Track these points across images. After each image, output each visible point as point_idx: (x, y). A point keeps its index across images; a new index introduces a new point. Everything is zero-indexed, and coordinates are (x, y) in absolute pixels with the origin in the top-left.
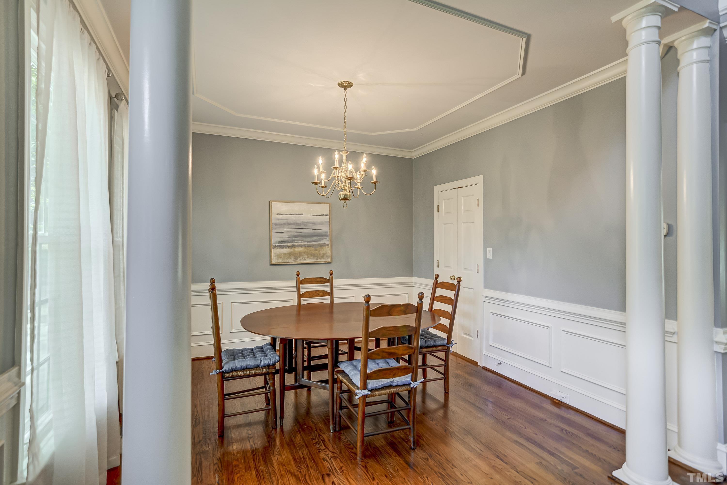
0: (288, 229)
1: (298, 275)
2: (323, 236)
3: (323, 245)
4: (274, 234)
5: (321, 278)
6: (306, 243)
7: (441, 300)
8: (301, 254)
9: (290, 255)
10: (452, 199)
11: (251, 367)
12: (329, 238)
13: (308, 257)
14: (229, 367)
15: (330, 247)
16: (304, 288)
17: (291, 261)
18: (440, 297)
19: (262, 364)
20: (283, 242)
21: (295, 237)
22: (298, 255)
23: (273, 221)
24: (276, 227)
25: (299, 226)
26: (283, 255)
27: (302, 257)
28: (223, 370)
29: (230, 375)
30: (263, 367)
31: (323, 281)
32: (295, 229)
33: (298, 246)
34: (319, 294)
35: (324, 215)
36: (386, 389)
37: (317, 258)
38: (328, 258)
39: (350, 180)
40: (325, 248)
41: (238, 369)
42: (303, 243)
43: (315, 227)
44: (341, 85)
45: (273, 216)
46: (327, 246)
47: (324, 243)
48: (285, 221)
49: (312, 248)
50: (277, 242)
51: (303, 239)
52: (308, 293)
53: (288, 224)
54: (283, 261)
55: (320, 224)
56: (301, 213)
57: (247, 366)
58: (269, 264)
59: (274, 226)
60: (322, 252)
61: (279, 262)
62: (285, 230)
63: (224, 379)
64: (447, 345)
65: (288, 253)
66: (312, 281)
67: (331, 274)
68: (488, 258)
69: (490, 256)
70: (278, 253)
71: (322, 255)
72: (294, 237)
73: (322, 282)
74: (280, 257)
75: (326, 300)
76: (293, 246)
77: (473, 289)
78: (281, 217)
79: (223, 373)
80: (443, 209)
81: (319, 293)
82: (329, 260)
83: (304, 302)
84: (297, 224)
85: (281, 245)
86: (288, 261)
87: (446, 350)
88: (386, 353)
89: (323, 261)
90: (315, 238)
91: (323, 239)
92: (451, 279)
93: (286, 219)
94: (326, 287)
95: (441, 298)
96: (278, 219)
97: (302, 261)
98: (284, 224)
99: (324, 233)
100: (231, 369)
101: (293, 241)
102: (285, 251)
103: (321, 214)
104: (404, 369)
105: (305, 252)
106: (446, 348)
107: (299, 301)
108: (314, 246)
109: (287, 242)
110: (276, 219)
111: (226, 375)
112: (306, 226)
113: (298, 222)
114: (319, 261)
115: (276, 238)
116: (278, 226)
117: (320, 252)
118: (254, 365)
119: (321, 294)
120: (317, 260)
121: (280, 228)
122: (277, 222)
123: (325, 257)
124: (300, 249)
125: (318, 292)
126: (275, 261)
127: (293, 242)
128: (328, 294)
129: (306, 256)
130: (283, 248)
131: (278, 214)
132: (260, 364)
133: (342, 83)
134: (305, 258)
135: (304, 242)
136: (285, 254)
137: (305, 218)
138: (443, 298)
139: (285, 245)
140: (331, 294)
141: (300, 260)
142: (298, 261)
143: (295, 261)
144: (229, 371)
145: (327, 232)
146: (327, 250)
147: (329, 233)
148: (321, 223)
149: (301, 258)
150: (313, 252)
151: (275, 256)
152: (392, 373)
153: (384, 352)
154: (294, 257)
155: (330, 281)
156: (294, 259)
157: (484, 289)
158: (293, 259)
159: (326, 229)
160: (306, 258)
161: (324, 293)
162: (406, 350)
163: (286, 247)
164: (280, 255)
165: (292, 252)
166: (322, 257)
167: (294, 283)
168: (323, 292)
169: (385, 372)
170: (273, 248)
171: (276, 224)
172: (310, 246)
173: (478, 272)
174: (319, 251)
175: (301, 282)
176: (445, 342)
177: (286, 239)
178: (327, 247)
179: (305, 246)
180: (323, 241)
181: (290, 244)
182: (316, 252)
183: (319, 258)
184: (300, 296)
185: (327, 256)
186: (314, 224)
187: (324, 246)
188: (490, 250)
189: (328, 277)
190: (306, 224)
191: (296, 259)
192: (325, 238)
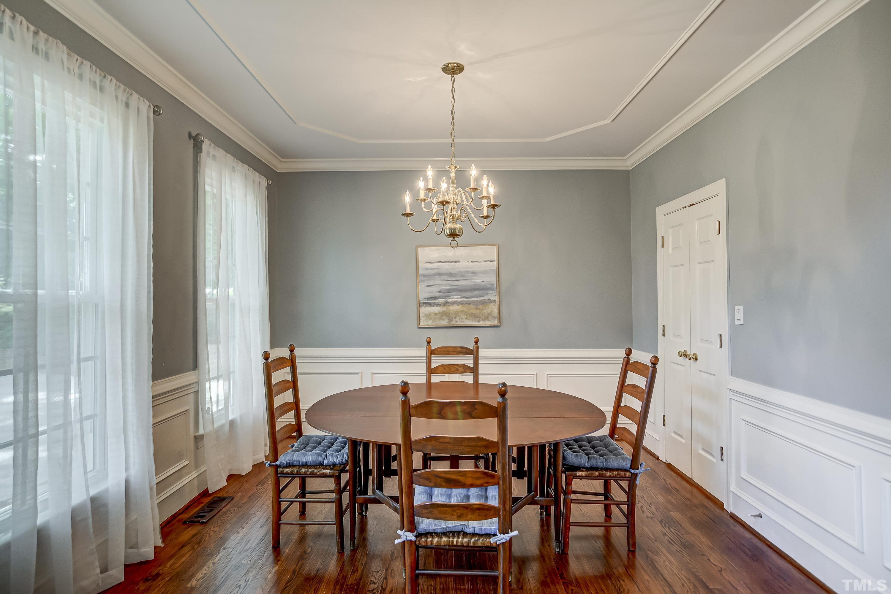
0: (439, 281)
1: (429, 343)
2: (487, 289)
3: (486, 303)
4: (421, 288)
5: (462, 347)
6: (463, 299)
7: (632, 392)
8: (457, 314)
9: (442, 315)
10: (682, 224)
11: (312, 464)
12: (496, 292)
13: (466, 318)
14: (284, 460)
15: (497, 304)
16: (437, 361)
17: (444, 323)
18: (632, 386)
19: (326, 462)
20: (434, 298)
21: (449, 291)
22: (453, 315)
23: (421, 272)
24: (423, 279)
25: (454, 277)
26: (433, 314)
27: (458, 318)
28: (278, 463)
29: (285, 470)
30: (327, 467)
31: (465, 351)
32: (449, 280)
33: (453, 303)
34: (458, 370)
35: (488, 261)
36: (452, 537)
37: (480, 319)
38: (495, 320)
39: (444, 205)
40: (491, 306)
41: (295, 464)
42: (459, 300)
43: (476, 278)
44: (446, 69)
45: (420, 265)
46: (494, 302)
47: (489, 299)
48: (435, 271)
49: (472, 306)
50: (425, 298)
51: (460, 293)
52: (442, 368)
53: (440, 275)
54: (434, 324)
55: (483, 273)
56: (456, 260)
57: (306, 462)
58: (416, 327)
59: (421, 278)
60: (487, 311)
61: (428, 323)
62: (436, 282)
63: (279, 475)
64: (633, 471)
65: (440, 313)
66: (448, 351)
67: (476, 342)
68: (737, 322)
69: (739, 318)
70: (427, 312)
71: (486, 315)
72: (446, 292)
73: (463, 352)
74: (430, 318)
75: (469, 378)
76: (446, 303)
77: (714, 375)
78: (430, 266)
79: (277, 467)
80: (669, 242)
81: (458, 368)
82: (496, 322)
83: (436, 379)
84: (450, 274)
85: (430, 302)
86: (440, 323)
87: (629, 479)
88: (441, 479)
89: (488, 323)
90: (476, 293)
91: (487, 294)
92: (681, 356)
93: (436, 269)
94: (469, 361)
95: (632, 389)
96: (427, 269)
97: (459, 324)
98: (434, 275)
99: (488, 286)
100: (287, 463)
101: (447, 297)
102: (436, 309)
103: (484, 260)
104: (479, 509)
105: (463, 311)
106: (628, 474)
107: (429, 378)
108: (475, 302)
109: (439, 298)
110: (424, 269)
111: (280, 470)
112: (464, 276)
113: (453, 271)
114: (482, 323)
115: (425, 293)
116: (427, 278)
117: (484, 311)
118: (315, 462)
119: (461, 369)
120: (479, 321)
121: (429, 280)
122: (426, 272)
123: (490, 318)
124: (456, 308)
125: (456, 367)
126: (423, 323)
127: (446, 299)
128: (471, 370)
129: (464, 317)
130: (433, 306)
131: (426, 263)
132: (323, 462)
133: (447, 66)
134: (462, 319)
135: (460, 298)
136: (436, 314)
137: (462, 265)
138: (634, 389)
139: (436, 302)
140: (475, 370)
141: (456, 322)
142: (453, 324)
143: (449, 322)
144: (285, 465)
145: (493, 284)
146: (494, 308)
147: (495, 285)
148: (485, 272)
149: (458, 320)
150: (474, 311)
151: (423, 317)
152: (455, 513)
153: (438, 477)
154: (448, 318)
155: (474, 352)
156: (448, 321)
157: (731, 377)
158: (446, 320)
159: (492, 279)
160: (464, 320)
161: (465, 369)
162: (478, 478)
163: (437, 305)
164: (429, 315)
165: (445, 311)
166: (487, 318)
167: (423, 352)
168: (464, 367)
169: (442, 509)
170: (421, 306)
171: (424, 276)
172: (469, 303)
173: (721, 347)
174: (482, 310)
175: (432, 353)
176: (627, 464)
177: (437, 295)
178: (493, 304)
179: (462, 303)
180: (487, 297)
181: (442, 301)
182: (478, 311)
183: (483, 320)
184: (431, 371)
185: (493, 317)
186: (474, 273)
187: (489, 303)
188: (739, 309)
189: (472, 346)
190: (463, 274)
191: (450, 320)
192: (490, 292)
